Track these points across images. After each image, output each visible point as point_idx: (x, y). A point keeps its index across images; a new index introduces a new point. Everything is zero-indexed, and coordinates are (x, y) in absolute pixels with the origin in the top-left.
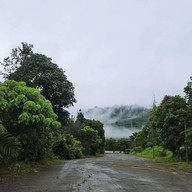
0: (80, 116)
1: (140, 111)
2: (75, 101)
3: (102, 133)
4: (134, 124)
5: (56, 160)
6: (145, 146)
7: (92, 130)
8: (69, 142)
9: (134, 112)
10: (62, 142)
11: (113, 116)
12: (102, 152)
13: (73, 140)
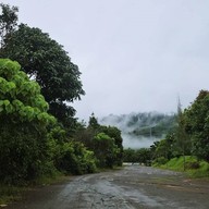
0: (93, 121)
1: (159, 118)
2: (83, 93)
3: (119, 141)
4: (154, 133)
5: (59, 176)
6: (170, 157)
7: (107, 137)
8: (78, 153)
9: (154, 119)
10: (69, 152)
11: (130, 124)
12: (120, 165)
13: (84, 149)
